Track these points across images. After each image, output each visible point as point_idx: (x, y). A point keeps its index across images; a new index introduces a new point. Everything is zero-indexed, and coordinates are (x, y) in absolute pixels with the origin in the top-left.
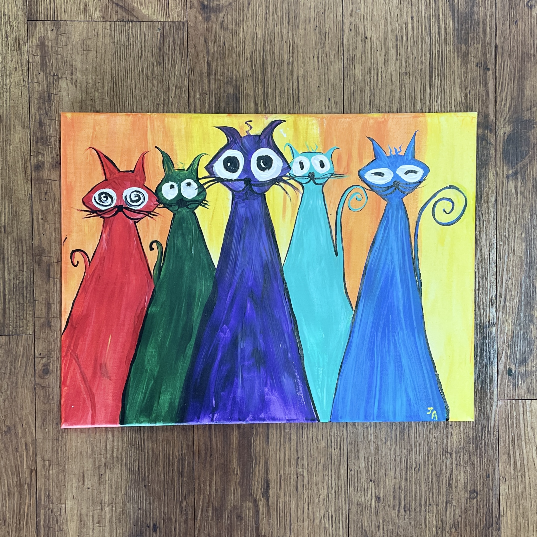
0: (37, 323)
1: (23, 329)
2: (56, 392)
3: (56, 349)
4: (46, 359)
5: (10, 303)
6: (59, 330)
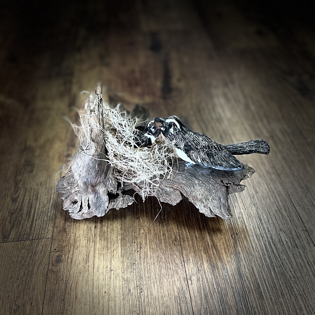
0: (55, 231)
1: (44, 235)
2: (65, 275)
3: (69, 246)
4: (59, 253)
5: (37, 221)
6: (72, 233)
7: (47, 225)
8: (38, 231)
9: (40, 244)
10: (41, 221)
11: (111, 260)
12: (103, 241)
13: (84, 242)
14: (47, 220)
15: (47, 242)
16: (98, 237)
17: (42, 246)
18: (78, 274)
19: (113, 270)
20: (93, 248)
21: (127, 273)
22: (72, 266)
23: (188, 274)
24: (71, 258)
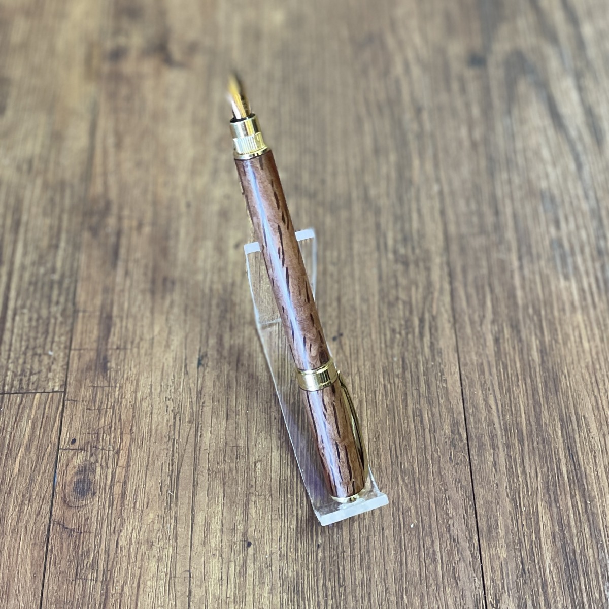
0: (74, 365)
1: (38, 380)
2: (103, 546)
3: (115, 429)
4: (87, 456)
5: (17, 318)
6: (127, 379)
7: (49, 339)
8: (21, 361)
9: (26, 415)
10: (30, 319)
11: (248, 501)
12: (224, 423)
13: (163, 420)
14: (48, 318)
15: (49, 407)
16: (207, 404)
17: (34, 424)
18: (142, 547)
19: (253, 543)
20: (190, 449)
21: (297, 560)
22: (125, 515)
23: (489, 583)
24: (123, 478)
